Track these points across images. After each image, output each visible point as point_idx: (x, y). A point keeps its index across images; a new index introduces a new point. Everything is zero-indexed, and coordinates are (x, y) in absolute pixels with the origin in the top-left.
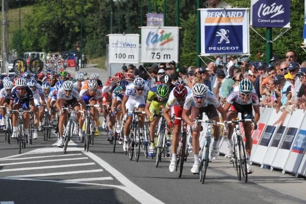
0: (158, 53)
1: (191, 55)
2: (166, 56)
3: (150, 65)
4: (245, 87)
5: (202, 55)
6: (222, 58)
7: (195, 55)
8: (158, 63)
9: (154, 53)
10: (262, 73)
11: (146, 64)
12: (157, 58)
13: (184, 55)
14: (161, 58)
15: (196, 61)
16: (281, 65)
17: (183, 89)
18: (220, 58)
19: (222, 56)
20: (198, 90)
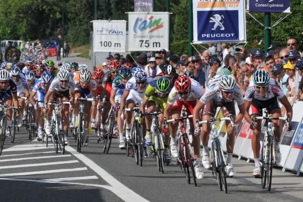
0: (146, 41)
1: (182, 43)
2: (155, 44)
4: (259, 78)
5: (194, 43)
6: (216, 46)
7: (187, 43)
8: (147, 52)
9: (143, 41)
10: (259, 62)
11: (133, 53)
12: (146, 46)
13: (175, 43)
14: (150, 46)
15: (188, 50)
16: (280, 53)
17: (186, 81)
18: (215, 46)
19: (217, 44)
20: (228, 83)
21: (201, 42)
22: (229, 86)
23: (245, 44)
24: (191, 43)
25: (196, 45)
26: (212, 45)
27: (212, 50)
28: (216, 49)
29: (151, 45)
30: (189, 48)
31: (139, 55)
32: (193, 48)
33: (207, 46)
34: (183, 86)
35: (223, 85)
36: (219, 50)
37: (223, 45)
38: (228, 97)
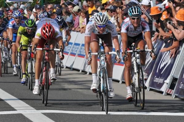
1: (1, 2)
4: (134, 10)
7: (4, 2)
10: (39, 11)
16: (48, 7)
19: (18, 2)
21: (10, 1)
22: (102, 22)
23: (31, 2)
24: (6, 2)
25: (8, 3)
26: (16, 3)
27: (15, 5)
30: (4, 4)
32: (6, 4)
33: (13, 3)
35: (96, 20)
36: (19, 5)
37: (21, 3)
38: (101, 30)
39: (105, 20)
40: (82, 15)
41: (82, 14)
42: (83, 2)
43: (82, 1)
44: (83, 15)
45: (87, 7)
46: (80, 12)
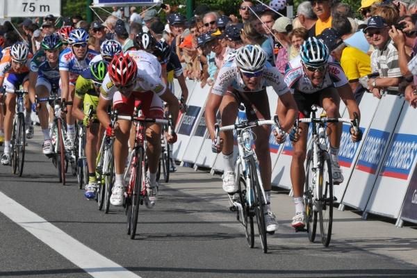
0: (31, 4)
1: (79, 7)
2: (43, 8)
3: (20, 20)
4: (313, 53)
5: (94, 6)
6: (123, 10)
7: (85, 6)
8: (31, 18)
9: (26, 4)
10: (179, 31)
11: (14, 20)
12: (30, 10)
13: (69, 6)
14: (36, 10)
15: (85, 14)
16: (204, 18)
17: (129, 65)
18: (121, 10)
19: (124, 8)
20: (249, 59)
21: (102, 5)
22: (252, 64)
24: (90, 7)
25: (97, 9)
26: (117, 9)
27: (117, 15)
28: (123, 15)
29: (38, 9)
30: (87, 12)
31: (22, 21)
32: (93, 12)
33: (111, 10)
34: (125, 75)
36: (127, 14)
37: (133, 8)
38: (250, 83)
39: (259, 60)
40: (294, 42)
41: (294, 38)
42: (297, 7)
43: (297, 4)
44: (297, 41)
45: (308, 19)
46: (290, 33)
